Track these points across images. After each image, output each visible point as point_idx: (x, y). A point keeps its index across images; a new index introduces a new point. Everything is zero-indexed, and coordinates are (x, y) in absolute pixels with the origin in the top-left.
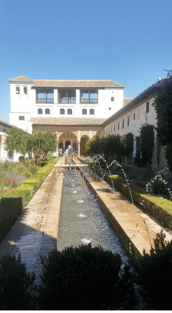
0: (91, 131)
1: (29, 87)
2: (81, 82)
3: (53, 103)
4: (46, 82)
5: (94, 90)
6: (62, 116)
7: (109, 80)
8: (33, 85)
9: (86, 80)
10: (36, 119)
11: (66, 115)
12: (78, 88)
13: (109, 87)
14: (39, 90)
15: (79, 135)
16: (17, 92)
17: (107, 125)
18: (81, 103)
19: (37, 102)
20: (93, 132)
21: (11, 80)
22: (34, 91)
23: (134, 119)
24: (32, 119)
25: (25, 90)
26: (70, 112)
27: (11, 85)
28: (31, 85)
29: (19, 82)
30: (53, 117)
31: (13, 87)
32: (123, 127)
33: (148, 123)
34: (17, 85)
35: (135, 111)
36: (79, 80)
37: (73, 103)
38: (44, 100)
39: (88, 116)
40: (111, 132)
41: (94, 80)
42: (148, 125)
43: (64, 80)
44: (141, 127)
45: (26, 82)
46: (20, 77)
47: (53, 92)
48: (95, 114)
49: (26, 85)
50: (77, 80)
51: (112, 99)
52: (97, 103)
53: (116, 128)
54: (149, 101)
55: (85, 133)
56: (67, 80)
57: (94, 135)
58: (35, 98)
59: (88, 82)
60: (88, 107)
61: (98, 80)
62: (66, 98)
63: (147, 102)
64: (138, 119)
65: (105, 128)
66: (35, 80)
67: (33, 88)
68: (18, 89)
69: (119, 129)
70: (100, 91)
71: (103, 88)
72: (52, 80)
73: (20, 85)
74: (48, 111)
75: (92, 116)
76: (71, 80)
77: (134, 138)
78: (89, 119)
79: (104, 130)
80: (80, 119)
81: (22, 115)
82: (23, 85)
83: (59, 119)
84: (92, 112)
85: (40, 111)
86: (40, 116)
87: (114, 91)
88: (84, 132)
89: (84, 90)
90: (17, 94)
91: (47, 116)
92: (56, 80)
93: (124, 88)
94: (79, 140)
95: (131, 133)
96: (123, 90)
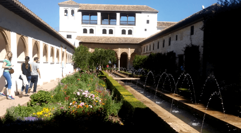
0: (129, 49)
1: (76, 10)
2: (121, 7)
3: (96, 24)
4: (91, 6)
5: (132, 14)
6: (104, 35)
7: (145, 6)
8: (79, 8)
9: (125, 5)
10: (82, 37)
11: (108, 35)
12: (118, 12)
13: (145, 12)
14: (85, 13)
15: (120, 52)
16: (66, 14)
17: (145, 44)
18: (121, 24)
19: (83, 23)
20: (132, 49)
21: (60, 3)
22: (80, 13)
23: (177, 39)
24: (78, 38)
25: (73, 12)
26: (111, 32)
27: (60, 8)
28: (78, 8)
29: (67, 5)
30: (97, 36)
31: (62, 10)
32: (164, 46)
33: (193, 43)
34: (66, 8)
35: (178, 33)
36: (119, 5)
37: (114, 25)
38: (89, 22)
39: (127, 35)
40: (149, 50)
41: (131, 5)
42: (193, 46)
43: (106, 5)
44: (185, 46)
45: (74, 6)
46: (68, 1)
47: (96, 15)
48: (132, 34)
49: (73, 8)
50: (117, 5)
51: (148, 22)
52: (135, 25)
53: (156, 47)
54: (194, 25)
55: (125, 50)
56: (109, 5)
57: (132, 52)
58: (81, 19)
59: (127, 7)
60: (127, 28)
61: (135, 6)
62: (107, 20)
63: (191, 26)
64: (181, 39)
65: (143, 47)
66: (81, 4)
67: (79, 11)
68: (66, 11)
69: (158, 48)
70: (137, 14)
71: (140, 12)
72: (95, 5)
73: (68, 8)
74: (92, 31)
75: (130, 36)
76: (112, 5)
77: (177, 56)
78: (128, 38)
79: (141, 48)
80: (120, 39)
81: (69, 34)
82: (71, 8)
83: (101, 38)
84: (130, 32)
85: (85, 31)
86: (85, 35)
87: (150, 15)
88: (123, 49)
89: (123, 14)
90: (65, 15)
91: (91, 35)
92: (99, 5)
93: (157, 12)
94: (119, 56)
95: (173, 51)
96: (157, 14)
